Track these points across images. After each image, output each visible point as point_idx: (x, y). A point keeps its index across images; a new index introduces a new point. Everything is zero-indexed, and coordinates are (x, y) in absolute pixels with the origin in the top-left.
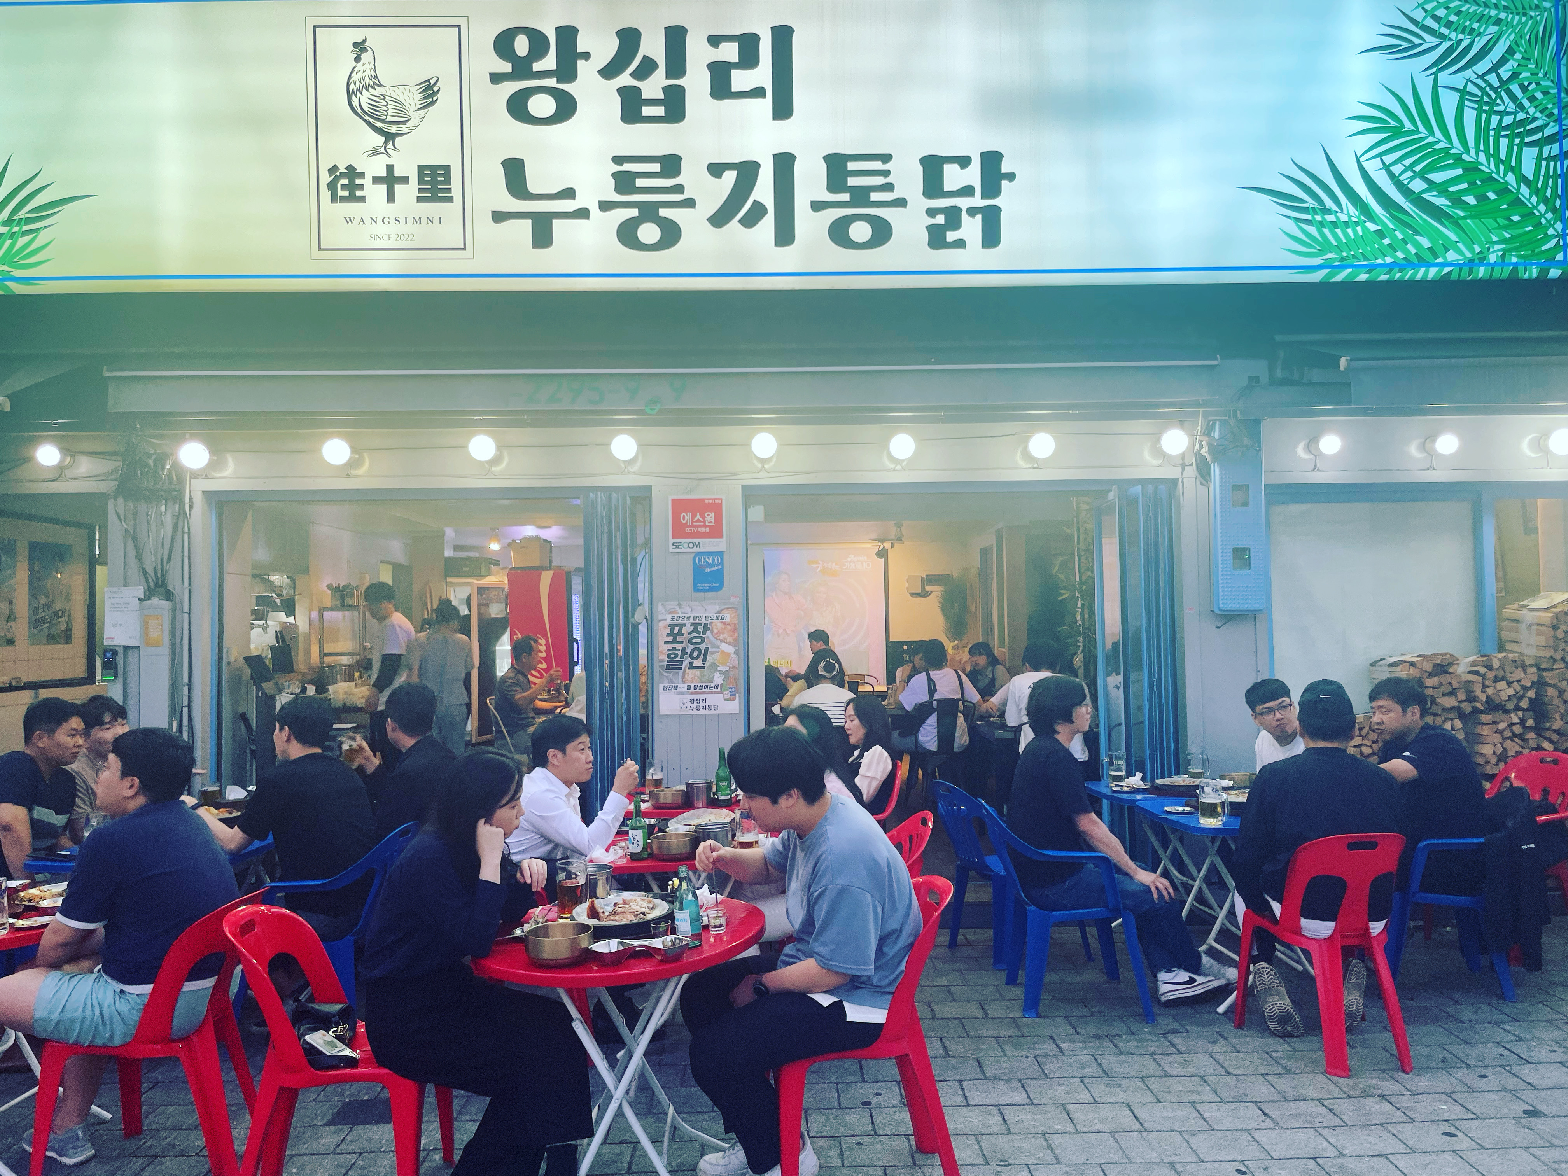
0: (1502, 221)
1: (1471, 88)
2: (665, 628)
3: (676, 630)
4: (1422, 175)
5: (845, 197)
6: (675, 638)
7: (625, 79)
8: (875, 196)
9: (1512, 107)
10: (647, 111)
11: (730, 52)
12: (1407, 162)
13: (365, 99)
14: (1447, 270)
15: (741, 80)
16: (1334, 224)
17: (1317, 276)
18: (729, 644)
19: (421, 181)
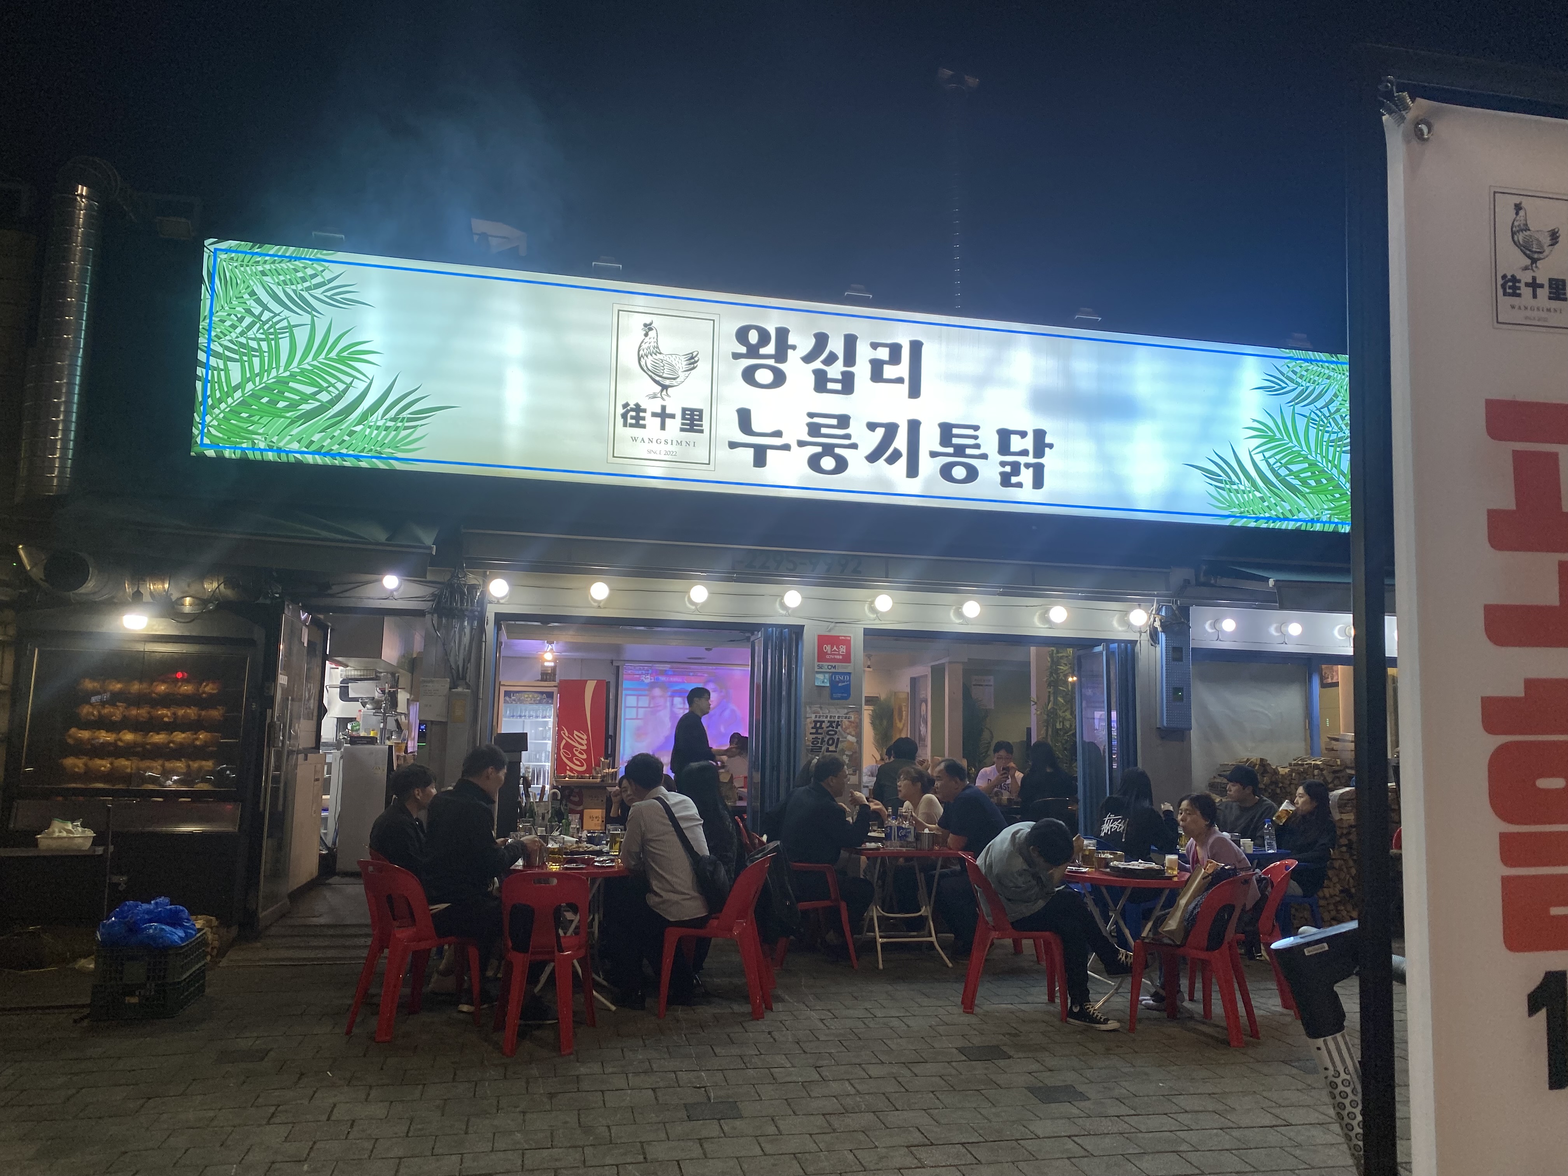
0: (1330, 497)
1: (1313, 416)
2: (811, 723)
3: (818, 725)
4: (1286, 466)
5: (951, 450)
6: (817, 731)
7: (818, 364)
8: (969, 451)
9: (1336, 429)
10: (830, 386)
11: (883, 354)
12: (1278, 457)
13: (649, 361)
14: (1299, 524)
15: (889, 371)
16: (1237, 491)
17: (1227, 522)
18: (853, 736)
19: (683, 418)
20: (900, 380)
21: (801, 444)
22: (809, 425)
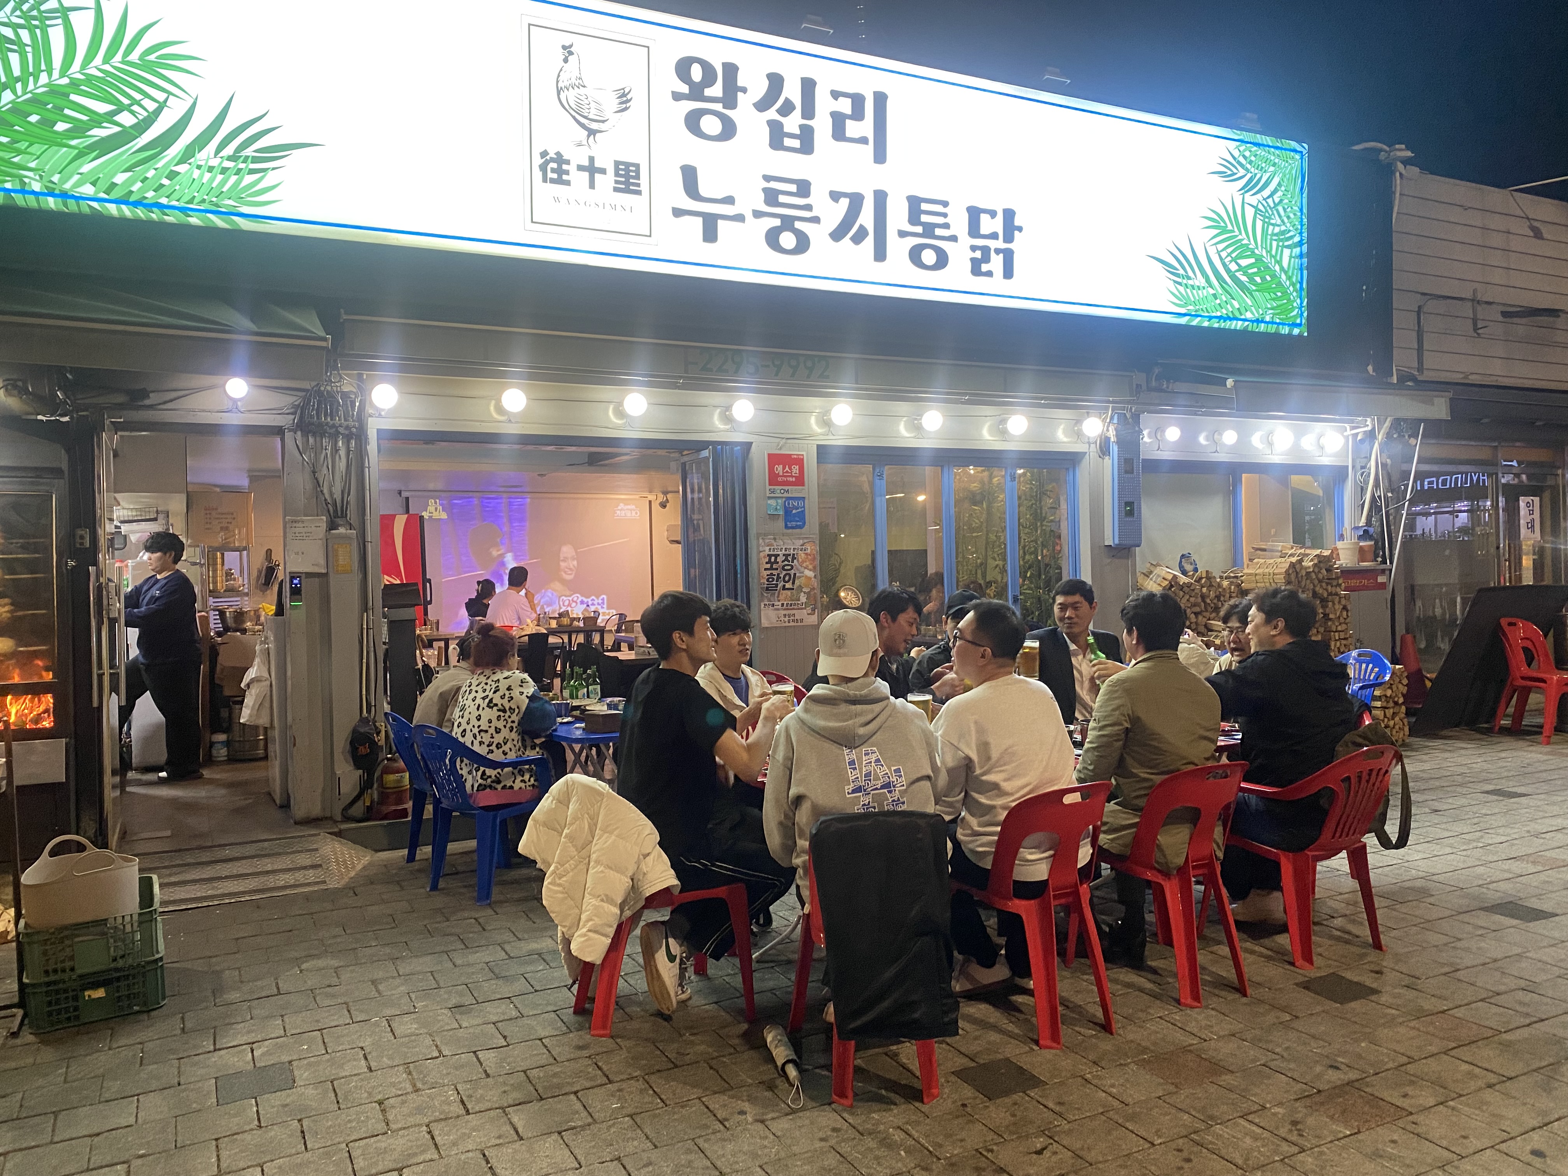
0: (1273, 296)
1: (1260, 207)
2: (764, 557)
3: (773, 559)
4: (1234, 260)
5: (919, 229)
6: (772, 566)
7: (772, 114)
8: (938, 232)
9: (1279, 222)
10: (788, 142)
11: (845, 106)
12: (1229, 250)
13: (571, 96)
14: (1246, 324)
15: (853, 128)
16: (1193, 286)
17: (1183, 321)
18: (810, 570)
19: (617, 174)
20: (863, 140)
21: (757, 214)
22: (765, 190)
